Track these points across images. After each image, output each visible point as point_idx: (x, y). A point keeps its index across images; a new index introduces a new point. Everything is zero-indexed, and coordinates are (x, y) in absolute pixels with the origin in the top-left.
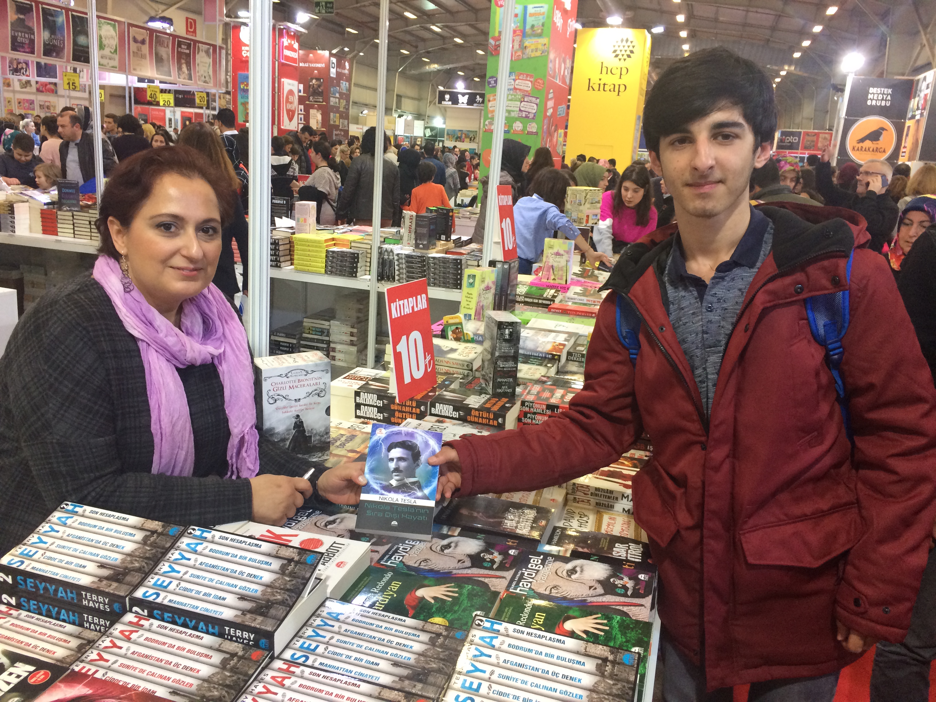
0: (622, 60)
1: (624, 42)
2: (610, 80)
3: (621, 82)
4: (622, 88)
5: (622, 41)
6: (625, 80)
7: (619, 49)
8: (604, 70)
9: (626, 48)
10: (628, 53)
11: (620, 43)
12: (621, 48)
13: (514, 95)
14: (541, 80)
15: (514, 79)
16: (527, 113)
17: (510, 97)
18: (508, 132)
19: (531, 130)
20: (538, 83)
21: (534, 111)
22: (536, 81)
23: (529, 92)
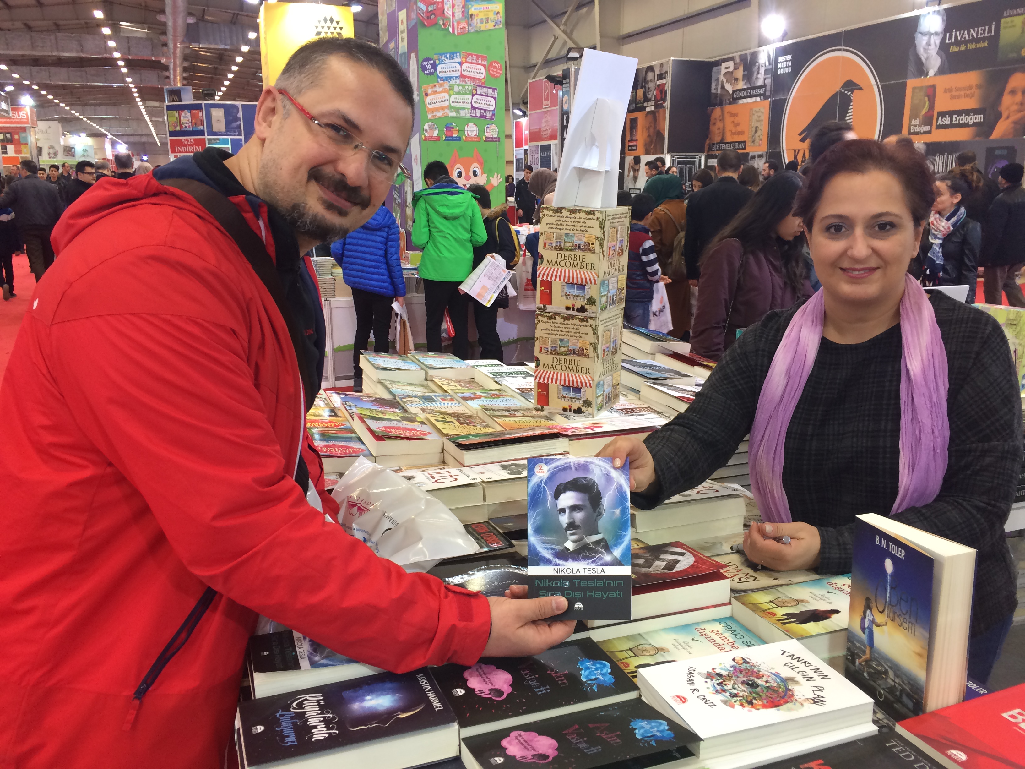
1: (328, 22)
5: (325, 20)
9: (332, 30)
10: (335, 35)
11: (323, 23)
12: (326, 29)
13: (462, 85)
14: (498, 63)
15: (459, 63)
16: (483, 111)
17: (456, 89)
18: (459, 139)
19: (490, 135)
20: (494, 67)
21: (492, 108)
22: (491, 64)
23: (483, 81)
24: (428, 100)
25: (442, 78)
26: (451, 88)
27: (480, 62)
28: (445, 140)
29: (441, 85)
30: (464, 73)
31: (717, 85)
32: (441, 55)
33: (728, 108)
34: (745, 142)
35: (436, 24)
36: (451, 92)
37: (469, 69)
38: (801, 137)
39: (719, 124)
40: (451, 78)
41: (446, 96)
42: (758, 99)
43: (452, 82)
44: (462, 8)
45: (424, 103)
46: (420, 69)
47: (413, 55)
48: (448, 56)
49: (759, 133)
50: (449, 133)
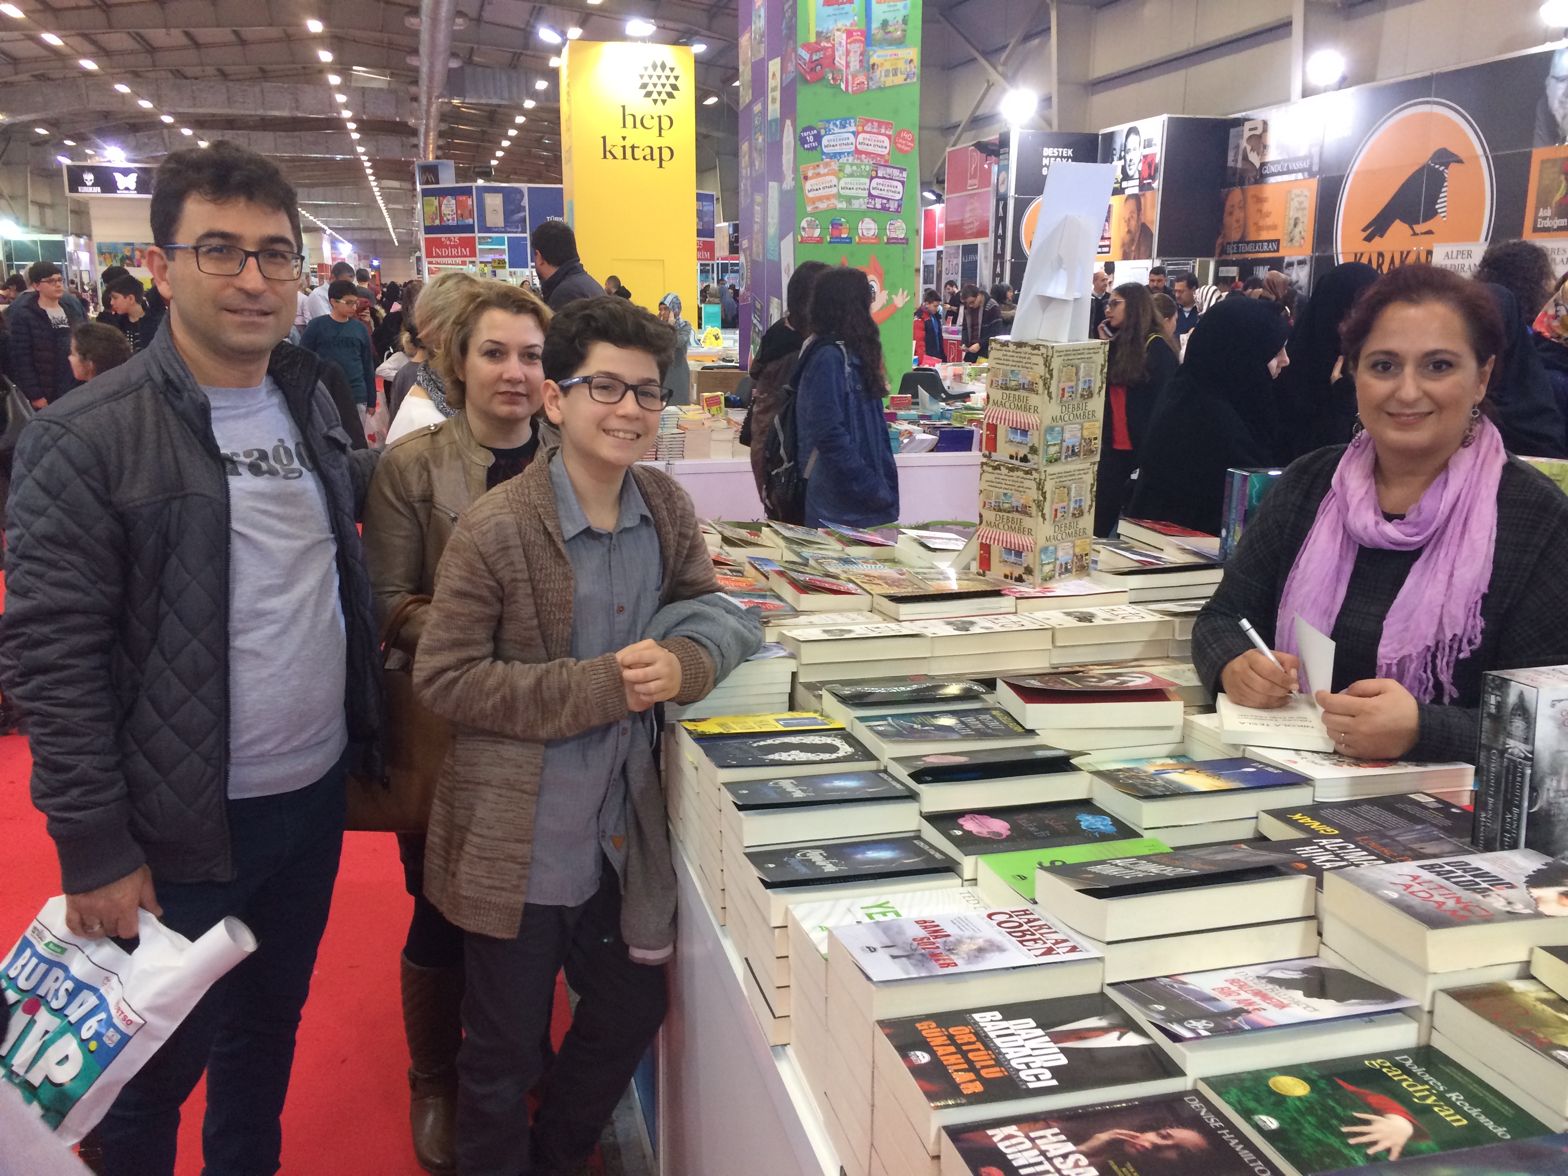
0: (660, 102)
1: (659, 70)
2: (643, 138)
3: (661, 142)
4: (666, 154)
5: (655, 67)
6: (670, 138)
7: (651, 82)
8: (629, 121)
9: (663, 80)
10: (668, 89)
11: (650, 71)
12: (655, 80)
13: (858, 166)
14: (909, 132)
15: (853, 133)
16: (885, 201)
17: (848, 169)
18: (849, 240)
19: (893, 235)
20: (904, 138)
21: (898, 197)
22: (898, 135)
23: (887, 157)
24: (808, 185)
25: (828, 155)
26: (841, 170)
27: (883, 131)
28: (830, 242)
29: (827, 165)
30: (860, 147)
31: (1236, 155)
32: (828, 122)
33: (1251, 189)
34: (1278, 241)
35: (821, 78)
36: (841, 174)
37: (867, 142)
38: (1365, 234)
39: (1238, 214)
40: (840, 154)
41: (834, 180)
42: (1300, 176)
43: (843, 160)
44: (862, 54)
45: (802, 189)
46: (799, 143)
47: (788, 122)
48: (838, 123)
49: (1300, 227)
50: (836, 233)
